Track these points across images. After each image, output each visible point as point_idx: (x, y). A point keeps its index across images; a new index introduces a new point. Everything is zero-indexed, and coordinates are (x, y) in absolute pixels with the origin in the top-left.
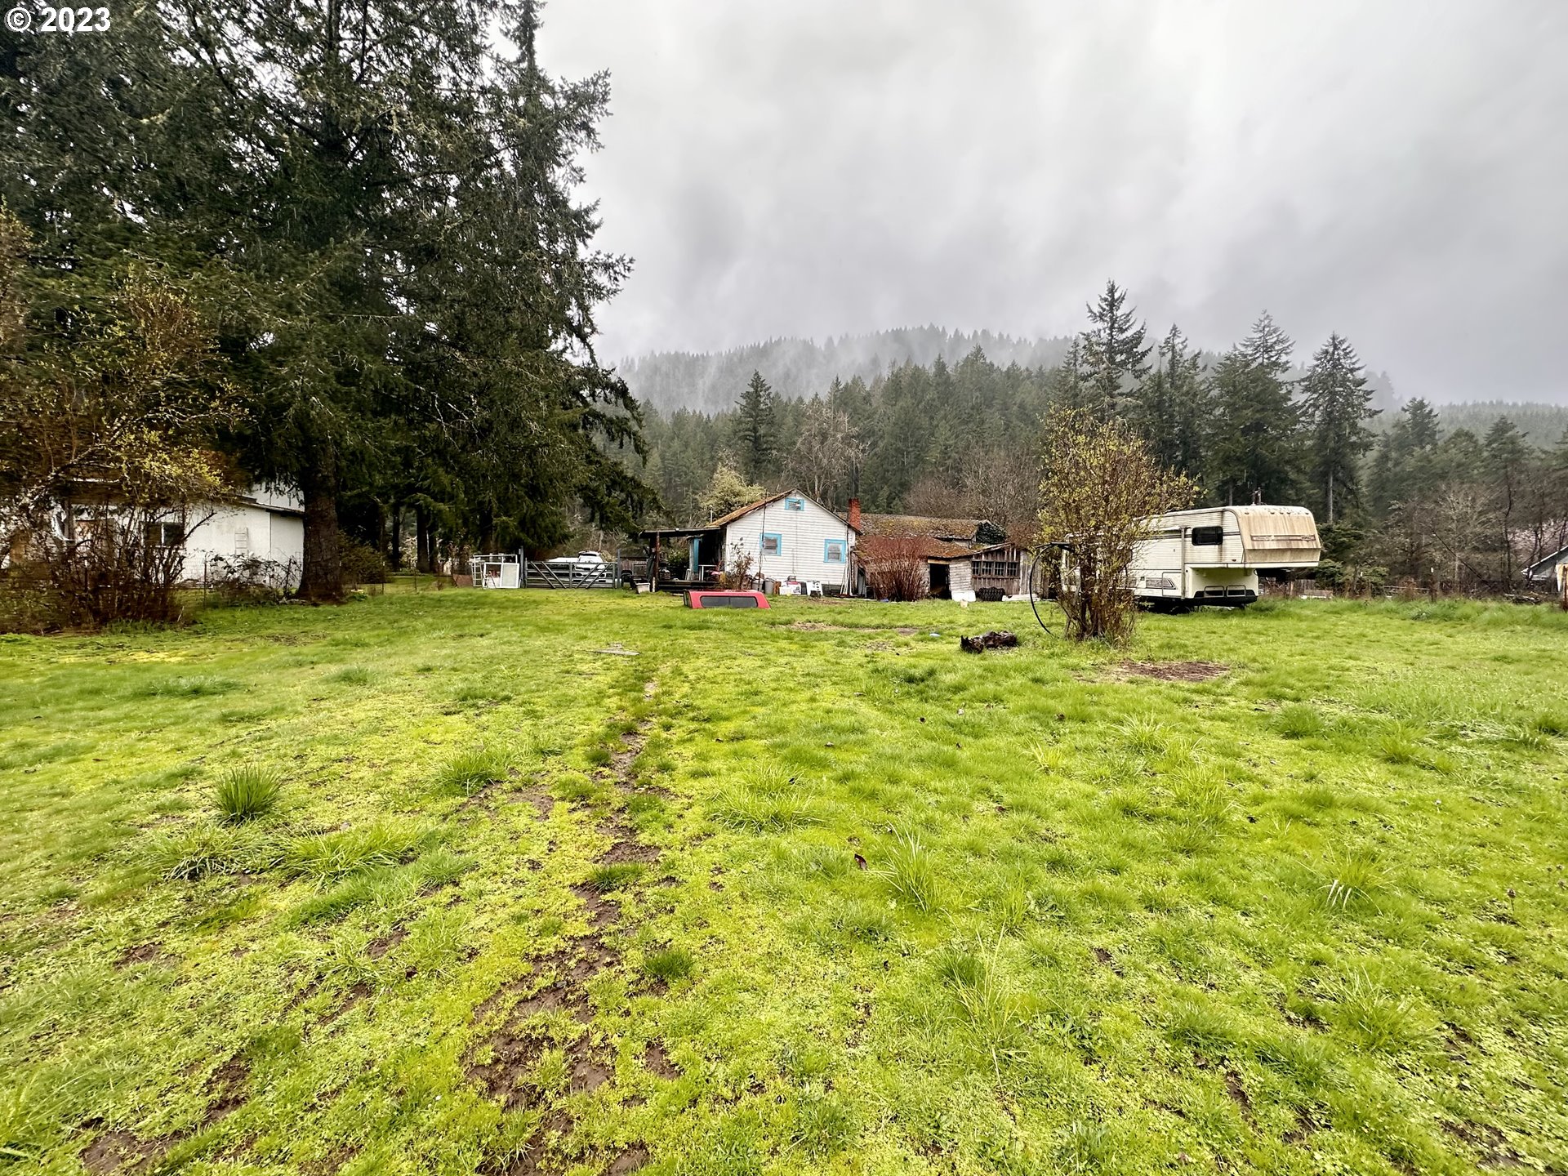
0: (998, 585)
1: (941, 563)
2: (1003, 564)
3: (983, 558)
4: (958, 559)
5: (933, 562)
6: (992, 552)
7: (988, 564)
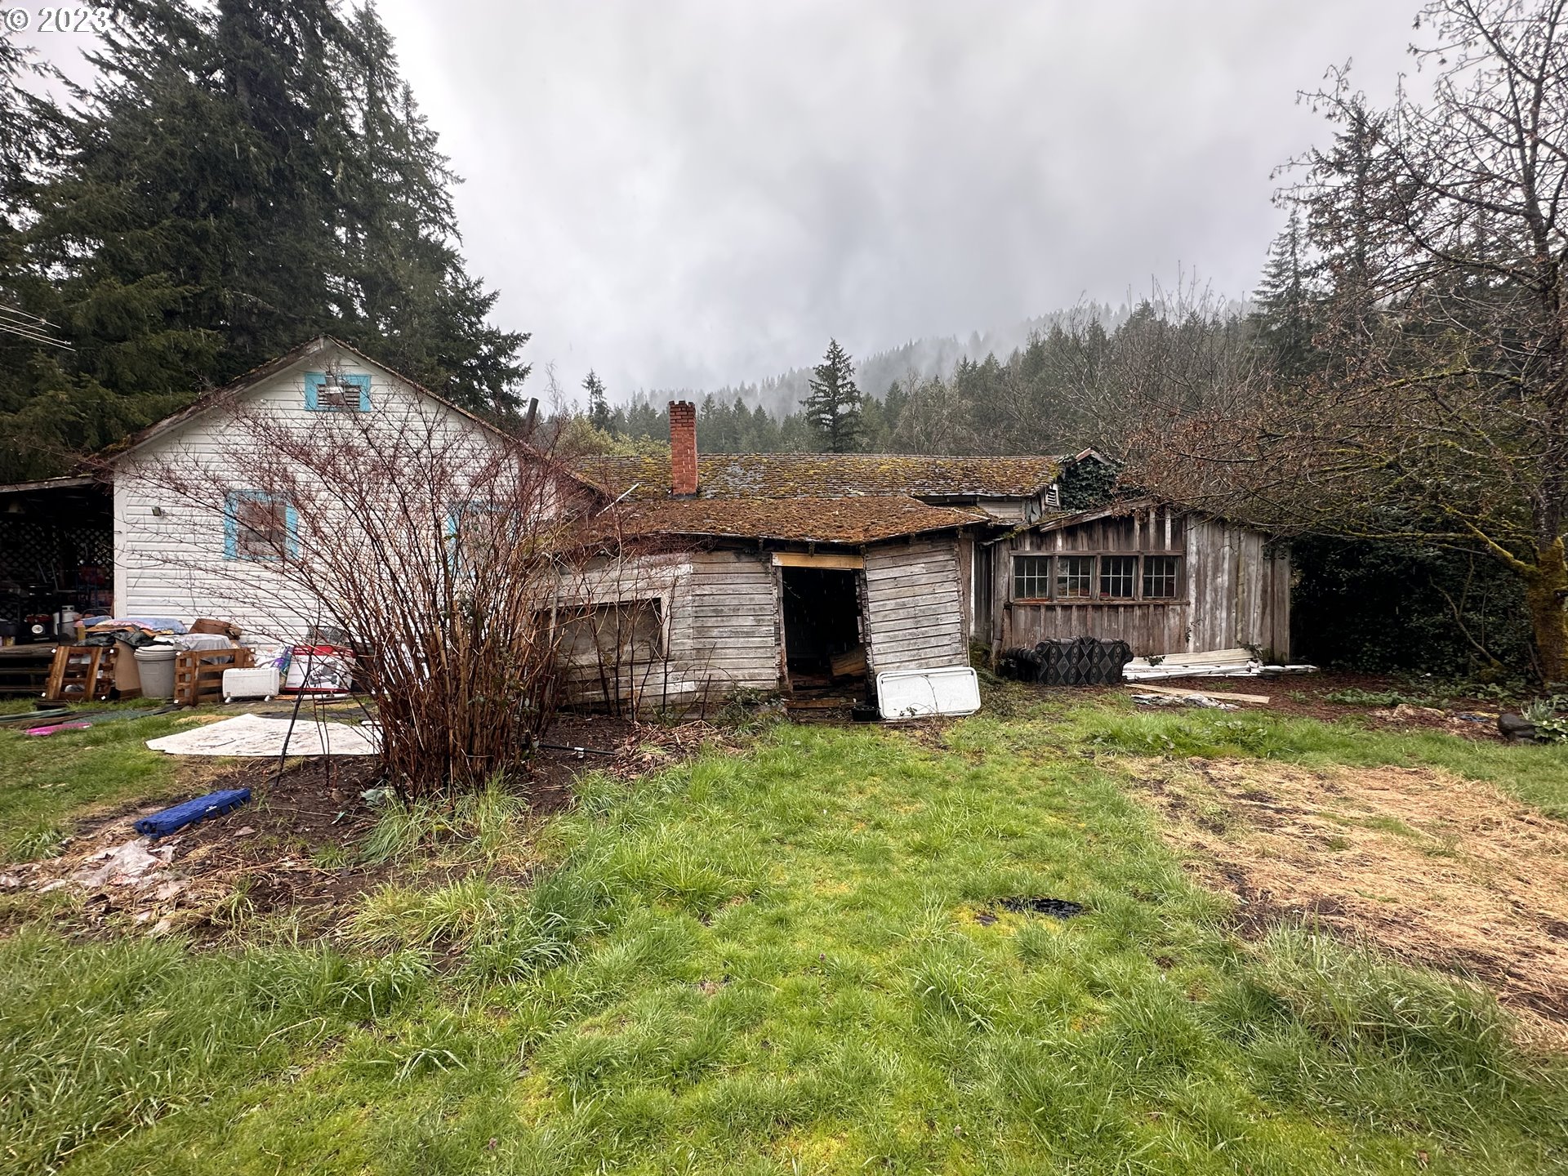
0: (1106, 629)
1: (831, 563)
2: (1128, 562)
3: (1060, 545)
4: (899, 545)
5: (795, 561)
6: (1089, 527)
7: (1075, 563)
